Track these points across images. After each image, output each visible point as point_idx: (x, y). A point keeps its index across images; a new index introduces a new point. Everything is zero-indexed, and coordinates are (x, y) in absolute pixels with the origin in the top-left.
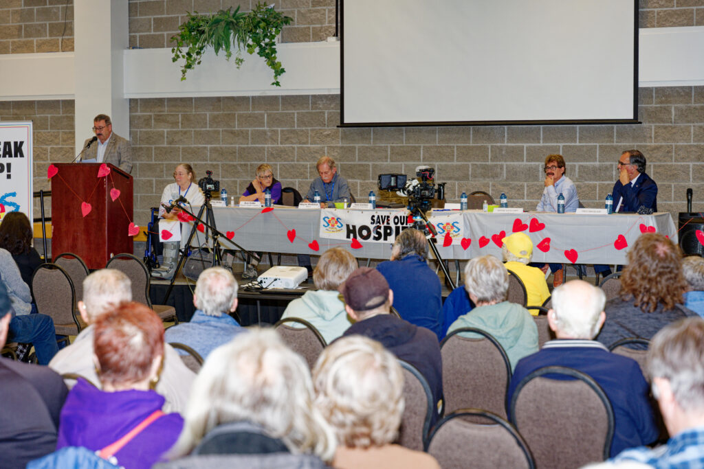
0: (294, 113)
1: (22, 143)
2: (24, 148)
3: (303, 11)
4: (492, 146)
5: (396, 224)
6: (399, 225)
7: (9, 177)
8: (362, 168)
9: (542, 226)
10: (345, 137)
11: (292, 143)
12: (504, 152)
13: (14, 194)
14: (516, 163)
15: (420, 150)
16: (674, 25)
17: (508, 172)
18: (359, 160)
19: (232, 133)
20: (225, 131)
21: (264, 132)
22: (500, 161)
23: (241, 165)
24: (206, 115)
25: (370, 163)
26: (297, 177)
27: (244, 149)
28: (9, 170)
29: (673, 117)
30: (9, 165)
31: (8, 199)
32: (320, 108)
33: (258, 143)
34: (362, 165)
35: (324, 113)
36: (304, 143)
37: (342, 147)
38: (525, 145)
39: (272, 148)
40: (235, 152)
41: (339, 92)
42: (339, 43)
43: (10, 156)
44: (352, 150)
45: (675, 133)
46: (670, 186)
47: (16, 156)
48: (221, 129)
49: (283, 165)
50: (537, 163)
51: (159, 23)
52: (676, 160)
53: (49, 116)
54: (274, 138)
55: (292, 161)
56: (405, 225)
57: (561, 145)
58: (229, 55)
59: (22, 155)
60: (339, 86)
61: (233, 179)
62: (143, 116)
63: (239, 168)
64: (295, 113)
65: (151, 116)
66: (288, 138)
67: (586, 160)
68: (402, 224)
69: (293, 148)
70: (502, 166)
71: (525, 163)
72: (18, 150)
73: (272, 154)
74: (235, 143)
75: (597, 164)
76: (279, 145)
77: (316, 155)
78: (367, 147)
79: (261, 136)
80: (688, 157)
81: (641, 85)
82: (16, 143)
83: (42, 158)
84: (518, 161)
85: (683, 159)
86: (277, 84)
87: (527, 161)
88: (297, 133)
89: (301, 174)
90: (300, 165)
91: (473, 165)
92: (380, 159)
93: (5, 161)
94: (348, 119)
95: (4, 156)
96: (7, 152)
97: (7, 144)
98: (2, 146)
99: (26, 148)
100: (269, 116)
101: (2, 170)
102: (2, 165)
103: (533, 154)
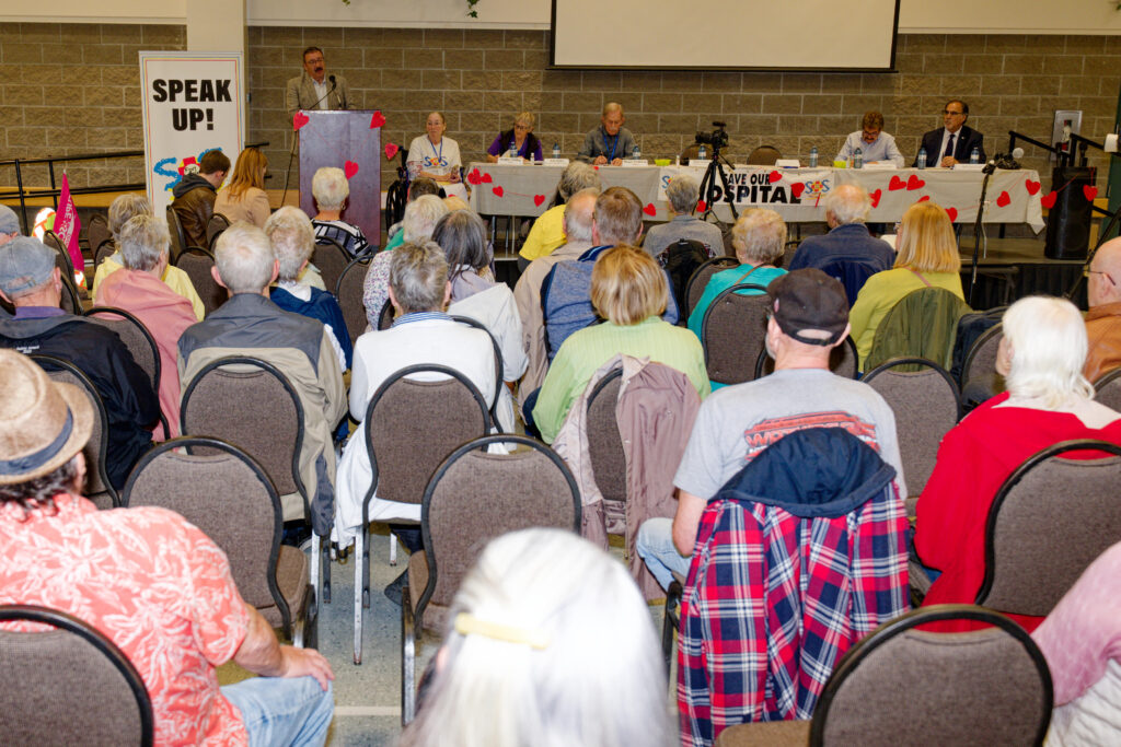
0: (481, 52)
1: (227, 82)
2: (231, 89)
4: (725, 96)
5: (753, 183)
6: (757, 184)
7: (210, 127)
8: (568, 119)
9: (921, 184)
11: (480, 88)
12: (738, 102)
13: (218, 150)
14: (751, 114)
15: (640, 99)
17: (742, 123)
18: (566, 108)
19: (396, 73)
20: (388, 71)
21: (441, 74)
22: (734, 112)
23: (408, 114)
24: (361, 51)
25: (579, 113)
26: (484, 129)
27: (414, 94)
28: (210, 117)
29: (923, 66)
30: (210, 112)
32: (516, 47)
33: (432, 87)
34: (569, 115)
35: (521, 53)
36: (495, 88)
37: (542, 94)
38: (763, 95)
39: (452, 93)
40: (402, 98)
41: (548, 28)
43: (212, 99)
44: (556, 97)
45: (923, 84)
46: (914, 140)
47: (219, 99)
48: (381, 69)
49: (466, 114)
50: (775, 115)
52: (923, 113)
53: (123, 45)
54: (455, 81)
55: (478, 109)
56: (764, 185)
57: (802, 95)
59: (228, 99)
60: (549, 20)
61: (398, 131)
62: (270, 49)
63: (406, 117)
64: (483, 50)
65: (280, 50)
66: (473, 82)
67: (829, 112)
68: (760, 183)
69: (481, 94)
70: (735, 118)
71: (762, 114)
72: (223, 91)
73: (452, 101)
74: (403, 87)
75: (840, 116)
76: (462, 90)
77: (510, 103)
78: (574, 95)
79: (438, 79)
80: (935, 110)
81: (900, 32)
82: (219, 82)
83: (112, 102)
84: (754, 112)
85: (930, 111)
86: (474, 14)
87: (764, 112)
88: (485, 76)
89: (490, 125)
90: (488, 114)
91: (702, 116)
92: (590, 108)
93: (204, 106)
94: (559, 61)
95: (203, 99)
96: (207, 94)
97: (206, 83)
98: (198, 86)
99: (237, 90)
100: (448, 54)
101: (200, 119)
102: (200, 112)
103: (772, 105)
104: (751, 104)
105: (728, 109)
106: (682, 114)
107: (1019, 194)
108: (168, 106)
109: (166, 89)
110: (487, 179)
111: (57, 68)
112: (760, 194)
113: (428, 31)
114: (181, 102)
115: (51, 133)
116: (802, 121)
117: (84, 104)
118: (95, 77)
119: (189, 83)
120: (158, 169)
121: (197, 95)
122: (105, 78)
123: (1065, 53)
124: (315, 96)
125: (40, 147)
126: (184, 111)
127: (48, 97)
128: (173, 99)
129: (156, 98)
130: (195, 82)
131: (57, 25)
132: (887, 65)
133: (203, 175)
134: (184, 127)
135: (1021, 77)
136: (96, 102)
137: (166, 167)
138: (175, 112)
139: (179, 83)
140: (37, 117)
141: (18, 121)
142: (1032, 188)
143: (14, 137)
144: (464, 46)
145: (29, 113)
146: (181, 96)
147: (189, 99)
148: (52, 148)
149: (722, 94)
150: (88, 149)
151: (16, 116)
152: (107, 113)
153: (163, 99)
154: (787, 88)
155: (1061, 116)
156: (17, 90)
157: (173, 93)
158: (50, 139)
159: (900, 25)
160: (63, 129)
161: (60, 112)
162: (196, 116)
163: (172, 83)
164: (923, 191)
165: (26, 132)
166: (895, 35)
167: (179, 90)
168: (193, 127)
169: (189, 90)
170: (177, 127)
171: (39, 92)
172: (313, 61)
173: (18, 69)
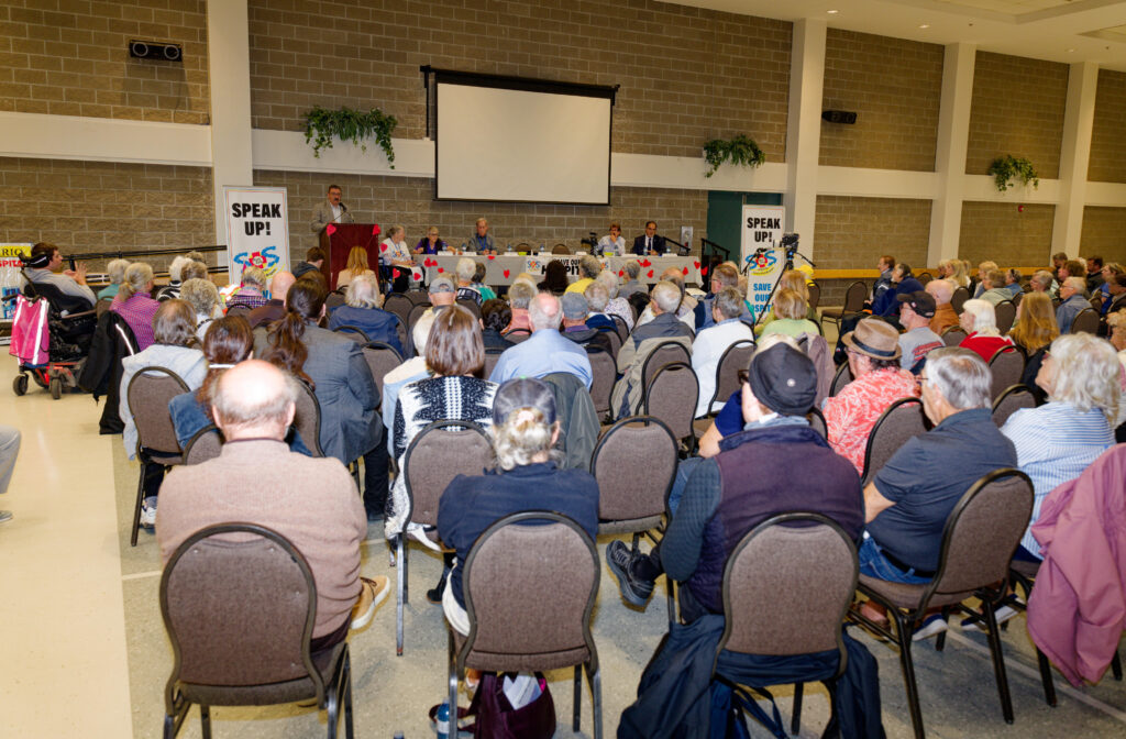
0: (394, 190)
1: (278, 206)
2: (281, 210)
3: (401, 116)
7: (268, 233)
9: (650, 264)
10: (432, 207)
13: (274, 248)
16: (623, 152)
17: (537, 232)
21: (371, 202)
25: (451, 226)
28: (268, 228)
30: (268, 224)
31: (269, 252)
32: (414, 187)
35: (417, 190)
36: (403, 211)
37: (430, 214)
38: (546, 216)
41: (433, 176)
42: (433, 143)
43: (269, 216)
44: (437, 216)
45: (622, 212)
47: (274, 216)
51: (276, 110)
54: (380, 206)
58: (356, 143)
59: (279, 216)
60: (434, 172)
64: (396, 188)
66: (391, 207)
70: (533, 229)
71: (546, 227)
72: (276, 211)
78: (448, 215)
79: (369, 204)
81: (611, 185)
82: (273, 206)
86: (393, 167)
88: (397, 203)
92: (456, 223)
93: (264, 220)
94: (440, 196)
95: (263, 216)
96: (266, 213)
97: (265, 206)
98: (260, 208)
99: (283, 210)
100: (375, 190)
101: (262, 228)
102: (262, 224)
103: (551, 222)
104: (540, 221)
105: (529, 224)
106: (505, 227)
107: (692, 268)
108: (242, 220)
109: (241, 209)
110: (435, 263)
111: (113, 192)
112: (576, 270)
113: (362, 176)
114: (250, 217)
115: (108, 235)
116: (567, 230)
117: (133, 216)
118: (141, 199)
119: (255, 206)
120: (237, 259)
121: (260, 213)
122: (148, 200)
123: (683, 198)
124: (333, 215)
125: (99, 245)
126: (252, 223)
127: (105, 211)
128: (245, 215)
129: (235, 215)
130: (258, 205)
131: (113, 163)
132: (606, 201)
133: (310, 263)
134: (252, 233)
135: (665, 209)
136: (141, 215)
137: (241, 258)
138: (246, 224)
139: (248, 205)
140: (97, 224)
141: (81, 227)
142: (697, 265)
143: (79, 239)
144: (384, 186)
145: (91, 221)
146: (250, 214)
147: (255, 215)
148: (108, 247)
149: (526, 215)
150: (135, 247)
151: (81, 224)
152: (151, 223)
153: (239, 215)
154: (558, 213)
155: (684, 229)
156: (81, 206)
157: (245, 211)
158: (107, 240)
159: (612, 181)
160: (117, 232)
161: (115, 222)
162: (260, 226)
163: (244, 205)
164: (651, 268)
165: (89, 235)
166: (609, 187)
167: (249, 210)
168: (258, 234)
169: (255, 211)
170: (247, 233)
171: (99, 209)
172: (334, 194)
173: (82, 192)
